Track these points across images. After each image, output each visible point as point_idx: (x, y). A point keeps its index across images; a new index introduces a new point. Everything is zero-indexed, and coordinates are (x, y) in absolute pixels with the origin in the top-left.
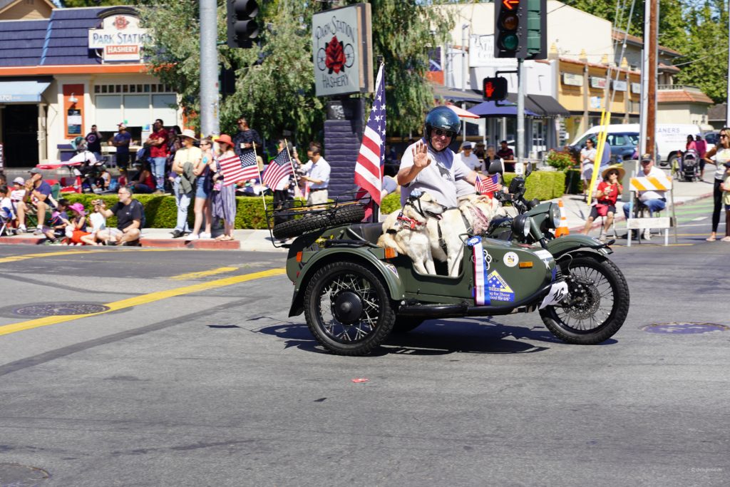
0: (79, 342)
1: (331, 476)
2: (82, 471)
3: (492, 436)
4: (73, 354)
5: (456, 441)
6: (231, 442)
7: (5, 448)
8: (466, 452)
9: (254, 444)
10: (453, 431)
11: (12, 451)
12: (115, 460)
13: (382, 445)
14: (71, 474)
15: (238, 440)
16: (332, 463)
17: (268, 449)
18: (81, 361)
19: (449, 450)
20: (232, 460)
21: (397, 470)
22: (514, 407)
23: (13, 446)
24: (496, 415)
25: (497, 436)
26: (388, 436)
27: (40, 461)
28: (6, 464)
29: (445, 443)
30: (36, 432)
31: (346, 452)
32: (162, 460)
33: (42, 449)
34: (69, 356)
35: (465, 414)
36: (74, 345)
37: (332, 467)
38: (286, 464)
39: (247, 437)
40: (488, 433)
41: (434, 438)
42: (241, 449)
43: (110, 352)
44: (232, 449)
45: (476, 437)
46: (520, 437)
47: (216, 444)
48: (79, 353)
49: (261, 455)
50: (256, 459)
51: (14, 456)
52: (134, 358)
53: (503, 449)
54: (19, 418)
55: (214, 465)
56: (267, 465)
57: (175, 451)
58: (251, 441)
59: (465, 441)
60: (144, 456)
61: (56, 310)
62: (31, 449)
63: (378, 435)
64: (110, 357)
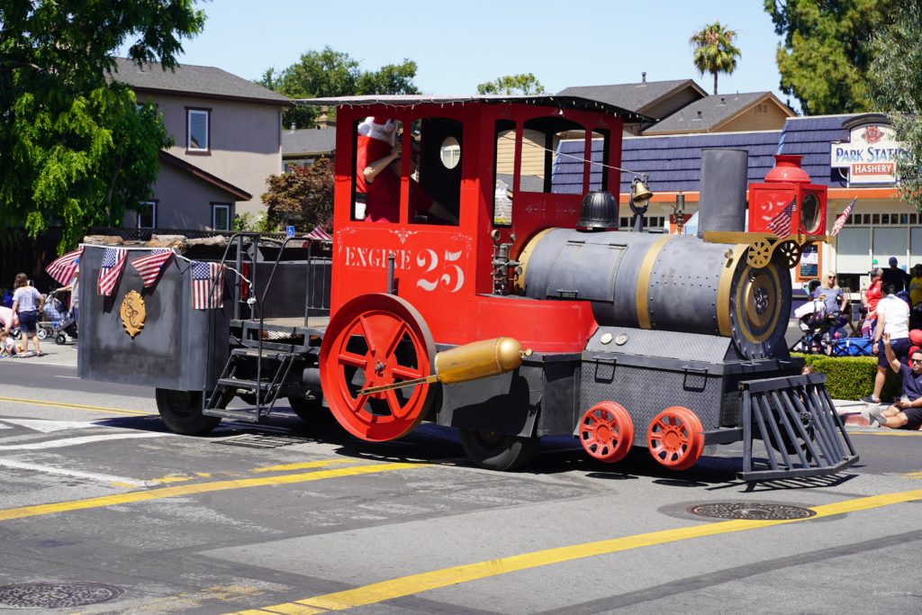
0: (765, 559)
4: (753, 576)
18: (763, 587)
34: (747, 578)
36: (756, 564)
43: (803, 577)
48: (762, 575)
52: (833, 589)
61: (744, 512)
64: (802, 585)
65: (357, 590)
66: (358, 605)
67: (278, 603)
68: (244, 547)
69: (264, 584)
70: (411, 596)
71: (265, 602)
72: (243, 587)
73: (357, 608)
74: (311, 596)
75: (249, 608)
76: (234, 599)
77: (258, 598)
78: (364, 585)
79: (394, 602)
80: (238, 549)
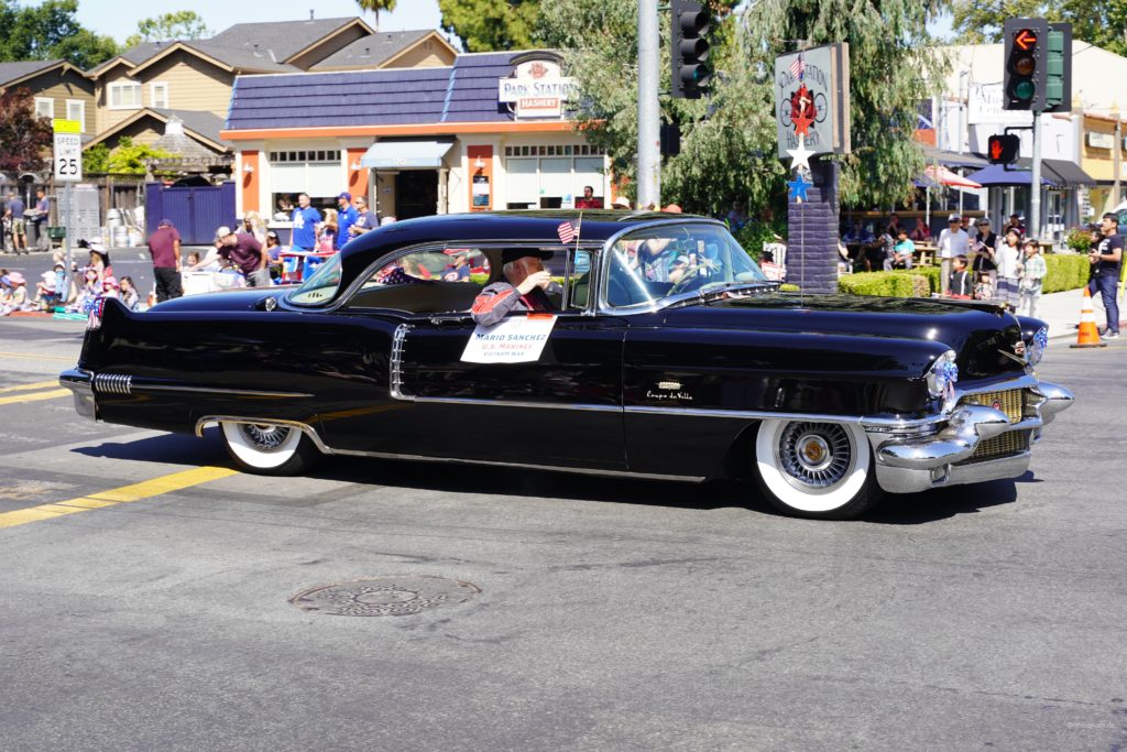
1: (812, 602)
2: (516, 587)
3: (1007, 562)
5: (963, 566)
6: (689, 560)
7: (425, 559)
8: (976, 579)
9: (717, 562)
10: (959, 555)
11: (433, 563)
12: (553, 575)
13: (872, 569)
14: (503, 589)
15: (698, 558)
16: (813, 588)
17: (734, 569)
19: (953, 576)
20: (693, 579)
21: (892, 598)
22: (1034, 530)
23: (433, 557)
24: (1012, 538)
25: (1014, 562)
26: (880, 558)
27: (466, 574)
28: (429, 576)
29: (950, 568)
30: (459, 542)
31: (829, 575)
32: (609, 577)
33: (468, 561)
35: (973, 536)
37: (813, 591)
38: (757, 586)
39: (708, 554)
40: (1001, 559)
41: (936, 563)
42: (703, 568)
44: (691, 567)
45: (987, 562)
46: (1044, 564)
47: (673, 561)
49: (727, 576)
50: (721, 580)
51: (436, 568)
53: (1022, 577)
54: (438, 527)
55: (671, 585)
56: (734, 587)
57: (623, 568)
58: (714, 559)
59: (975, 567)
60: (588, 572)
62: (456, 561)
63: (867, 557)
65: (141, 484)
66: (146, 496)
67: (70, 499)
68: (18, 455)
69: (49, 485)
70: (193, 487)
71: (57, 498)
72: (30, 488)
73: (146, 499)
74: (98, 492)
75: (44, 504)
76: (26, 497)
77: (48, 496)
78: (146, 480)
79: (178, 492)
80: (12, 457)
